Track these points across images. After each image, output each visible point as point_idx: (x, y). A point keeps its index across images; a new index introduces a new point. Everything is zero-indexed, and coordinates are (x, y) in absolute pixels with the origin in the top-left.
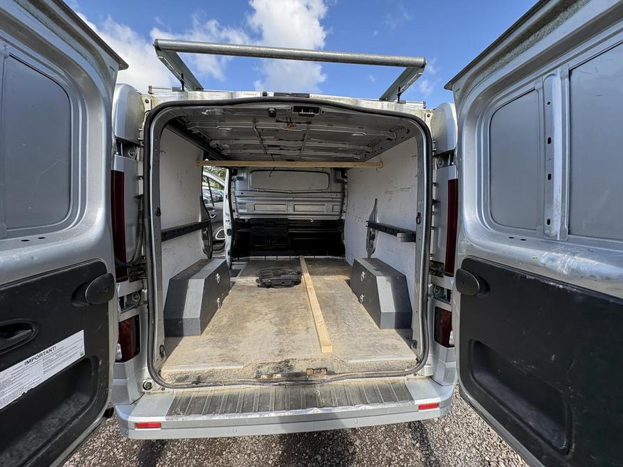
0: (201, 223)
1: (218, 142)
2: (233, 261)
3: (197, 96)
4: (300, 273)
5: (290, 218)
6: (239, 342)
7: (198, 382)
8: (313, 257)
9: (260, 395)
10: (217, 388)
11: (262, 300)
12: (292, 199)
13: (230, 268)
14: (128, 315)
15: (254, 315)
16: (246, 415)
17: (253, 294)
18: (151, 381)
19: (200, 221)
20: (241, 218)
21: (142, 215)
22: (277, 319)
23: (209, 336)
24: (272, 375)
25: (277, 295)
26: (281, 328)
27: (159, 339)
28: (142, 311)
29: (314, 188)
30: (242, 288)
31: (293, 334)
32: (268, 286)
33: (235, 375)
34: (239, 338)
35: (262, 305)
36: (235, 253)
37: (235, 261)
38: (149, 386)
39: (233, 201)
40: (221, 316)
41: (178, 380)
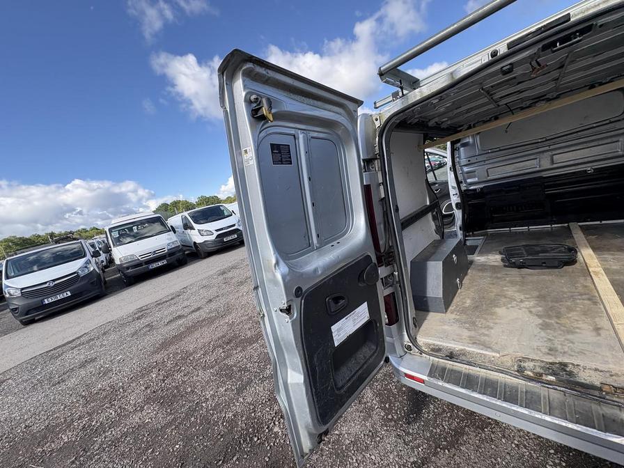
0: (430, 206)
1: (437, 120)
2: (466, 236)
3: (416, 95)
4: (573, 250)
5: (545, 174)
6: (489, 328)
7: (451, 356)
8: (599, 223)
9: (526, 392)
10: (471, 367)
11: (513, 283)
12: (547, 148)
13: (465, 244)
14: (388, 291)
15: (504, 300)
16: (511, 406)
17: (499, 275)
18: (411, 344)
19: (428, 204)
20: (472, 188)
21: (386, 214)
22: (540, 309)
23: (453, 316)
24: (541, 375)
25: (536, 277)
26: (547, 320)
27: (411, 312)
28: (396, 288)
29: (591, 121)
30: (483, 268)
31: (570, 332)
32: (520, 267)
33: (490, 362)
34: (488, 324)
35: (514, 289)
36: (468, 227)
37: (469, 236)
38: (409, 348)
39: (459, 172)
40: (464, 297)
41: (433, 350)
